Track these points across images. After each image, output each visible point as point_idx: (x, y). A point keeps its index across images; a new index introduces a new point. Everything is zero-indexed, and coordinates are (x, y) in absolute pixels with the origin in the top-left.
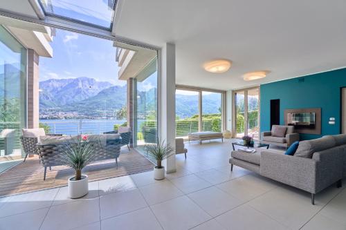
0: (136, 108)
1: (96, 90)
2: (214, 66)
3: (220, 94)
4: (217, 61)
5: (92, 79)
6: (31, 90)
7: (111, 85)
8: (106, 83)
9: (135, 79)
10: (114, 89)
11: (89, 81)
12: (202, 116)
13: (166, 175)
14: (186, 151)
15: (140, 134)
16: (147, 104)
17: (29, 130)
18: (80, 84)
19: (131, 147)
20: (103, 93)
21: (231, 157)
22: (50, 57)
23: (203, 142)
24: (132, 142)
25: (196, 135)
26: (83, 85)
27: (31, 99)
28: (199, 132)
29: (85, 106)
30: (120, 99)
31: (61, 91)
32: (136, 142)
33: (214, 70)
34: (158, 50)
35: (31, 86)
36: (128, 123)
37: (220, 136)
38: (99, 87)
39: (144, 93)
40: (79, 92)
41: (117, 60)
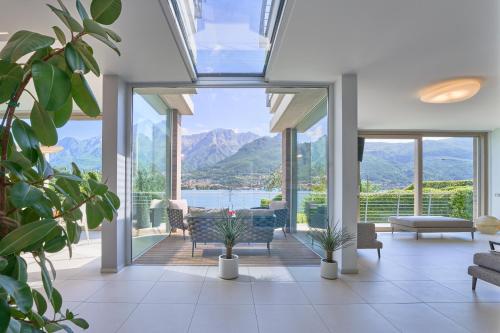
0: (295, 173)
1: (234, 147)
2: (440, 94)
3: (470, 140)
4: (446, 84)
5: (230, 131)
6: (175, 156)
7: (256, 136)
8: (249, 134)
9: (295, 130)
10: (260, 142)
11: (225, 134)
12: (421, 185)
13: (339, 274)
14: (379, 246)
15: (301, 216)
16: (313, 164)
17: (174, 202)
18: (215, 139)
19: (288, 231)
20: (245, 150)
21: (472, 264)
22: (192, 114)
23: (425, 235)
24: (288, 225)
25: (408, 221)
26: (218, 141)
27: (175, 166)
28: (416, 216)
29: (220, 170)
30: (270, 158)
31: (192, 151)
32: (295, 226)
33: (441, 98)
34: (329, 87)
35: (175, 151)
36: (284, 197)
37: (468, 227)
38: (239, 142)
39: (308, 145)
40: (212, 151)
41: (269, 105)
